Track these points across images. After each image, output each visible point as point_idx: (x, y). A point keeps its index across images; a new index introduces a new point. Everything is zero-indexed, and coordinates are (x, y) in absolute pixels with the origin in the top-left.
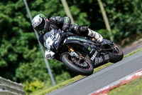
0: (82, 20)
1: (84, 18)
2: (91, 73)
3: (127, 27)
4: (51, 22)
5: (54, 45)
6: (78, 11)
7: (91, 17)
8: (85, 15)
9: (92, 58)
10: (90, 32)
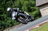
2: (27, 23)
3: (2, 25)
5: (15, 16)
10: (25, 12)
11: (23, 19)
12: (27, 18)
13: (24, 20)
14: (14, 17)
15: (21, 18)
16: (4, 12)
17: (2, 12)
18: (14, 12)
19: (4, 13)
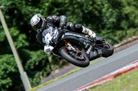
0: (21, 41)
1: (23, 39)
4: (48, 21)
6: (17, 32)
7: (30, 39)
8: (24, 36)
9: (88, 52)
10: (84, 29)
11: (75, 53)
12: (89, 47)
13: (79, 54)
14: (50, 44)
15: (70, 47)
16: (70, 8)
17: (63, 8)
18: (51, 28)
19: (70, 13)
